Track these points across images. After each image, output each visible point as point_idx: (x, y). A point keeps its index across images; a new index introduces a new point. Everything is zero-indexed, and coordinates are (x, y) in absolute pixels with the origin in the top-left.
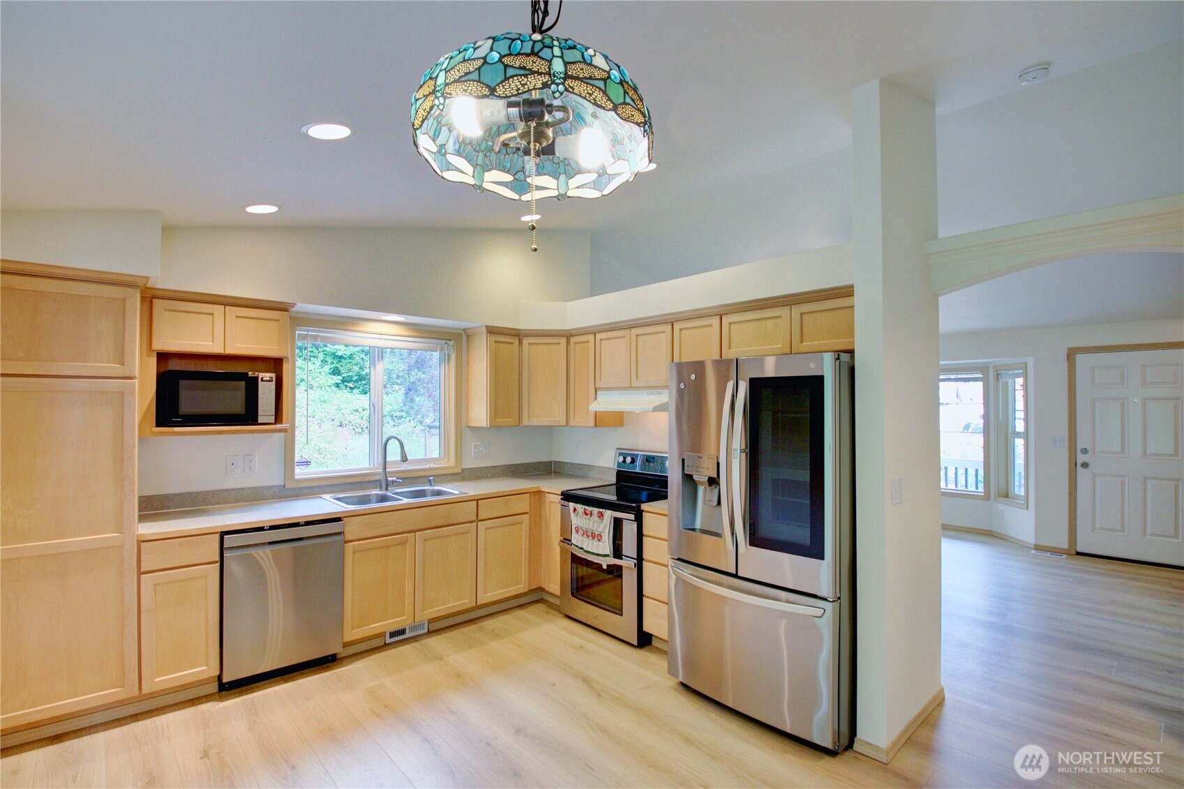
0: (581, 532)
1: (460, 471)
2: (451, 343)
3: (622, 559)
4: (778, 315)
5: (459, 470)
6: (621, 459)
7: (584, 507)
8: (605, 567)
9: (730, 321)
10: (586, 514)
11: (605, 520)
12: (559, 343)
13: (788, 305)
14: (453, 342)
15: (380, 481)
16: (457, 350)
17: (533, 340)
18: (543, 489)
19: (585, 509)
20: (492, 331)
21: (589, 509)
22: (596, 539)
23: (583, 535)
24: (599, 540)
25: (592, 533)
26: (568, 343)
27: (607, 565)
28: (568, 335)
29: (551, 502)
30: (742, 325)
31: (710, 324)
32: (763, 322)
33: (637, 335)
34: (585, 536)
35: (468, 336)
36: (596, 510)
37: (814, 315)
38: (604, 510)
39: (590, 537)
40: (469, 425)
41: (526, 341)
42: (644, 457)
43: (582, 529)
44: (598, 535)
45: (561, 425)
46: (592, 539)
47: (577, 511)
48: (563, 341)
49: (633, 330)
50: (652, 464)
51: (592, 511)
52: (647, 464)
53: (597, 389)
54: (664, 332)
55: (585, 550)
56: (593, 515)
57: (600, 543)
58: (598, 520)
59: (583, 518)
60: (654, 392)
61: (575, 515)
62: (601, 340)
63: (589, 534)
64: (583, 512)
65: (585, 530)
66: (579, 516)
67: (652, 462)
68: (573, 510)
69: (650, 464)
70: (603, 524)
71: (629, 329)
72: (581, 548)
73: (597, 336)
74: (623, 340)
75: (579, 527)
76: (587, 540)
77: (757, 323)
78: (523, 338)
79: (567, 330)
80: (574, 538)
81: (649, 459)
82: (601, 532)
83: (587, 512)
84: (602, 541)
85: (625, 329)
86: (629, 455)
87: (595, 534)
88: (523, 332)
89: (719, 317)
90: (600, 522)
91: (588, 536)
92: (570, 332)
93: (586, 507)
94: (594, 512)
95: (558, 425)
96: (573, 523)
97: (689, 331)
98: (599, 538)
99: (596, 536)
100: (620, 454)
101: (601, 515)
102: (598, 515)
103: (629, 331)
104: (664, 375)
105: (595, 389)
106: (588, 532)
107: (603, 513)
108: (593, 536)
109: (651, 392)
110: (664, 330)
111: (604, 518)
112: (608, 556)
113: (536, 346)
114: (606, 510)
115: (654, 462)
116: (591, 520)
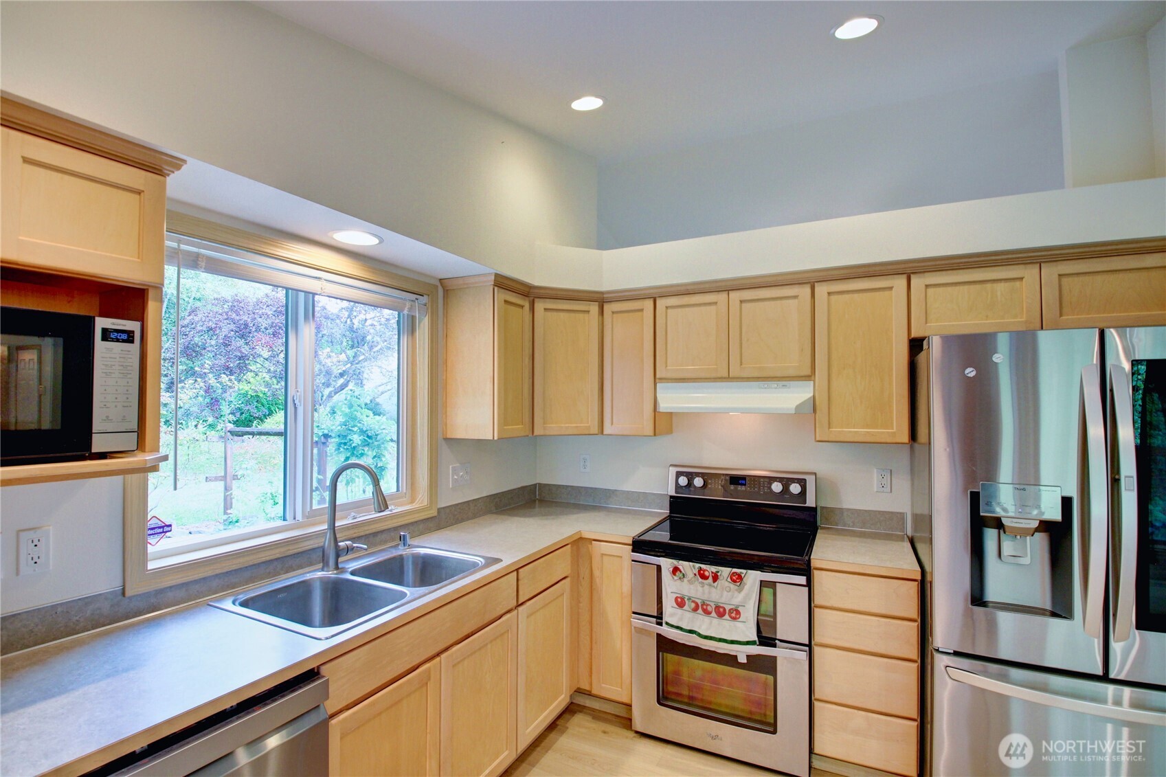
0: (689, 606)
1: (436, 514)
2: (424, 299)
3: (774, 646)
4: (1020, 276)
5: (434, 513)
6: (683, 481)
7: (698, 565)
8: (742, 659)
9: (928, 283)
10: (704, 577)
11: (747, 587)
12: (588, 312)
13: (1037, 263)
14: (426, 297)
15: (323, 549)
16: (432, 313)
17: (551, 304)
18: (586, 535)
19: (700, 569)
20: (503, 283)
21: (710, 569)
22: (727, 616)
23: (695, 609)
24: (734, 619)
25: (717, 608)
26: (602, 312)
27: (748, 656)
28: (601, 300)
29: (603, 555)
30: (949, 289)
31: (890, 286)
32: (989, 286)
33: (741, 302)
34: (700, 611)
35: (446, 292)
36: (725, 571)
37: (1081, 278)
38: (744, 571)
39: (714, 614)
40: (449, 436)
41: (540, 306)
42: (728, 478)
43: (693, 601)
44: (730, 610)
45: (591, 433)
46: (716, 616)
47: (681, 572)
48: (594, 308)
49: (732, 294)
50: (743, 488)
51: (718, 572)
52: (732, 487)
53: (657, 381)
54: (796, 297)
55: (700, 635)
56: (720, 578)
57: (737, 624)
58: (732, 586)
59: (696, 582)
60: (774, 384)
61: (675, 578)
62: (667, 307)
63: (709, 609)
64: (695, 575)
65: (699, 602)
66: (685, 580)
67: (742, 484)
68: (671, 569)
69: (740, 488)
70: (743, 593)
71: (724, 292)
72: (691, 632)
73: (659, 302)
74: (713, 308)
75: (687, 597)
76: (706, 619)
77: (978, 287)
78: (536, 300)
79: (602, 293)
80: (672, 615)
81: (736, 480)
82: (738, 606)
83: (707, 573)
84: (740, 620)
85: (716, 293)
86: (698, 475)
87: (725, 610)
88: (536, 291)
89: (905, 276)
90: (736, 590)
91: (707, 613)
92: (605, 296)
93: (703, 566)
94: (723, 574)
95: (587, 433)
96: (669, 591)
97: (846, 296)
98: (733, 615)
99: (727, 611)
100: (679, 474)
101: (737, 579)
102: (731, 579)
103: (724, 295)
104: (795, 360)
105: (655, 380)
106: (707, 605)
107: (743, 575)
108: (720, 612)
109: (766, 384)
110: (797, 294)
111: (745, 584)
112: (753, 643)
113: (555, 314)
114: (749, 571)
115: (745, 485)
116: (714, 587)
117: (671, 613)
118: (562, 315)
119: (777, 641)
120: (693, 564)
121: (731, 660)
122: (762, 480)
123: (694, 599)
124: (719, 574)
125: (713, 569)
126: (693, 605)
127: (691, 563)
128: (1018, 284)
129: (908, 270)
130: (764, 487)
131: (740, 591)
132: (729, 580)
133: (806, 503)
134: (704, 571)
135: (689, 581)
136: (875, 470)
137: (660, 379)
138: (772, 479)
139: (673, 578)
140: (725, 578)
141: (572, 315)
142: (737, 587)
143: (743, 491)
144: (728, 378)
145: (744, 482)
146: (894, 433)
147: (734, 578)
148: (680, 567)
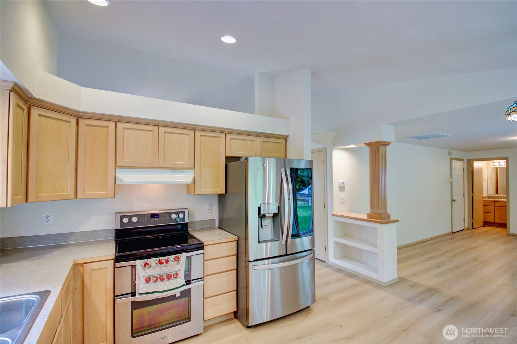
0: (153, 280)
3: (191, 283)
4: (254, 140)
6: (125, 220)
9: (231, 137)
10: (161, 263)
11: (181, 262)
12: (69, 122)
13: (257, 136)
17: (43, 112)
18: (79, 262)
19: (159, 260)
20: (17, 90)
21: (164, 259)
22: (172, 278)
23: (156, 281)
25: (167, 275)
26: (78, 124)
27: (180, 293)
28: (78, 116)
30: (236, 141)
32: (246, 141)
33: (165, 132)
36: (172, 257)
37: (266, 143)
38: (180, 255)
41: (35, 112)
42: (150, 215)
43: (155, 277)
44: (174, 275)
45: (70, 198)
46: (167, 280)
47: (149, 264)
48: (73, 120)
49: (160, 128)
50: (157, 219)
51: (168, 259)
52: (152, 219)
53: (116, 167)
54: (188, 135)
55: (159, 292)
56: (170, 261)
57: (177, 279)
58: (175, 263)
59: (157, 267)
60: (178, 171)
61: (146, 268)
62: (124, 128)
63: (164, 277)
64: (157, 263)
65: (158, 276)
66: (151, 268)
67: (157, 217)
68: (143, 265)
69: (155, 219)
70: (180, 265)
71: (157, 126)
72: (153, 292)
73: (119, 124)
74: (151, 133)
75: (151, 276)
76: (162, 283)
77: (243, 141)
78: (32, 107)
79: (79, 112)
80: (142, 289)
81: (153, 216)
82: (177, 271)
83: (163, 261)
84: (178, 277)
85: (153, 126)
86: (133, 216)
87: (171, 275)
88: (33, 101)
89: (225, 134)
90: (177, 264)
91: (162, 280)
92: (80, 114)
93: (161, 258)
94: (171, 259)
95: (67, 198)
96: (141, 276)
97: (207, 138)
98: (175, 276)
99: (172, 275)
100: (122, 217)
101: (177, 259)
102: (175, 260)
103: (156, 128)
104: (187, 162)
105: (116, 166)
106: (163, 276)
107: (180, 257)
108: (169, 277)
109: (175, 171)
110: (189, 133)
111: (181, 260)
112: (184, 285)
113: (46, 119)
114: (182, 254)
115: (158, 217)
116: (166, 266)
117: (142, 287)
118: (51, 120)
119: (191, 281)
120: (155, 258)
121: (173, 297)
122: (166, 214)
123: (155, 276)
124: (169, 260)
125: (166, 258)
126: (155, 279)
127: (154, 259)
128: (253, 142)
129: (226, 132)
130: (167, 217)
131: (178, 264)
132: (174, 261)
133: (185, 221)
134: (161, 260)
135: (153, 268)
136: (207, 205)
137: (118, 166)
138: (171, 213)
139: (144, 269)
140: (172, 260)
141: (58, 122)
142: (177, 263)
143: (157, 221)
144: (158, 168)
145: (157, 216)
146: (221, 190)
147: (176, 259)
148: (149, 262)
